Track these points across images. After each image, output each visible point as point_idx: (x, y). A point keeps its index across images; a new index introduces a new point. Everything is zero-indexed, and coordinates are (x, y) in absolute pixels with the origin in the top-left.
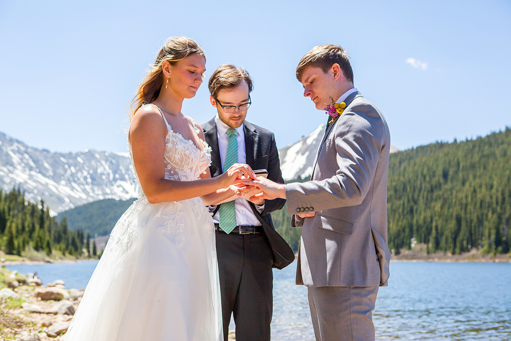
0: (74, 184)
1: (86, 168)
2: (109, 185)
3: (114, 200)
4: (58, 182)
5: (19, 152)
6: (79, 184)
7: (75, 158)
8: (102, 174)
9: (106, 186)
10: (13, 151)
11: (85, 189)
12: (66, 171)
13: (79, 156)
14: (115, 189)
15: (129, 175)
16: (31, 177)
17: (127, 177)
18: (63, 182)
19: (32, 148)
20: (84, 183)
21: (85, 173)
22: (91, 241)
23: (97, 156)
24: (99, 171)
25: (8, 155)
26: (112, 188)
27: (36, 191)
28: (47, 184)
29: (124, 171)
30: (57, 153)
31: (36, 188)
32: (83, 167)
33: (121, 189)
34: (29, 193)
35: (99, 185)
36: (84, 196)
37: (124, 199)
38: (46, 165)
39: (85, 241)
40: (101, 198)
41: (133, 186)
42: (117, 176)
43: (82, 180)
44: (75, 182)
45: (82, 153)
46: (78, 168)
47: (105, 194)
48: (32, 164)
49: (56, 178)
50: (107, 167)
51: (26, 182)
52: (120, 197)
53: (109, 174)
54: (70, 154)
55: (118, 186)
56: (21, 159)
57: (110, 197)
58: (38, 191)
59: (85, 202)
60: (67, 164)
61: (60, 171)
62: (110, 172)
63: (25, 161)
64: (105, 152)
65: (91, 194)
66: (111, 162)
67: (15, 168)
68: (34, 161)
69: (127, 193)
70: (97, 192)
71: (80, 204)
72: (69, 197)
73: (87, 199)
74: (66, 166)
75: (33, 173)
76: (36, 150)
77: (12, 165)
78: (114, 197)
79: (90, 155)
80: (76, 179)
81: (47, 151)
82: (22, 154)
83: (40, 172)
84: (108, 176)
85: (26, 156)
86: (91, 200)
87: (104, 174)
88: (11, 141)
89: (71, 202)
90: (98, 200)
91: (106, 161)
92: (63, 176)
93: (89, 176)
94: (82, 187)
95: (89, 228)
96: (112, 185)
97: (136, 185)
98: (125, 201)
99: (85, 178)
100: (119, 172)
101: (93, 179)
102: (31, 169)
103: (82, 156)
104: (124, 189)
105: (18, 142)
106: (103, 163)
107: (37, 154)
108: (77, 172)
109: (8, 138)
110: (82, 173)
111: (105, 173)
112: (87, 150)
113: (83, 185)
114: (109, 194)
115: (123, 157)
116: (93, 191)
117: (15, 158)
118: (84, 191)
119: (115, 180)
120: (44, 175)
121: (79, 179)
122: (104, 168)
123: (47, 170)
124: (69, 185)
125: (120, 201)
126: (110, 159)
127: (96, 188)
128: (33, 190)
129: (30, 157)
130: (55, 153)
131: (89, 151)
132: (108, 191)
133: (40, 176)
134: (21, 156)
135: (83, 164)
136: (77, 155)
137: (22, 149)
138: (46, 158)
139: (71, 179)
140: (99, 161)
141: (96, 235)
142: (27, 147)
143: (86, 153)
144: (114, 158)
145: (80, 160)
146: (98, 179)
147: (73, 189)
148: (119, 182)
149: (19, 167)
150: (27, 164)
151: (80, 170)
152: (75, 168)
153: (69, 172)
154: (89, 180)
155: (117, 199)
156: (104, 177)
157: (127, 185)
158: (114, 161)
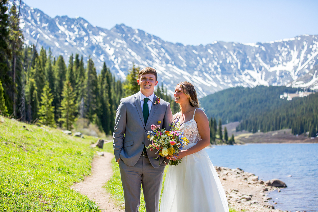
0: (205, 74)
1: (216, 59)
2: (237, 74)
3: (243, 88)
4: (191, 73)
5: (156, 46)
6: (210, 74)
7: (206, 50)
8: (230, 64)
9: (235, 75)
10: (151, 46)
11: (216, 78)
12: (198, 63)
13: (210, 48)
14: (243, 77)
15: (255, 63)
16: (167, 69)
17: (253, 65)
18: (196, 73)
19: (167, 42)
20: (215, 72)
21: (216, 63)
22: (223, 126)
23: (225, 47)
24: (228, 61)
25: (147, 50)
26: (240, 76)
27: (172, 82)
28: (182, 74)
29: (250, 61)
30: (189, 45)
31: (172, 79)
32: (214, 58)
33: (248, 77)
34: (167, 84)
35: (229, 74)
36: (215, 85)
37: (253, 87)
38: (180, 57)
39: (218, 128)
40: (231, 86)
41: (260, 74)
42: (245, 66)
43: (213, 69)
44: (207, 72)
45: (211, 45)
46: (208, 59)
47: (234, 82)
48: (168, 57)
49: (190, 69)
50: (235, 57)
51: (164, 74)
52: (247, 84)
53: (237, 64)
54: (201, 46)
55: (246, 75)
56: (159, 53)
57: (239, 85)
58: (174, 82)
59: (216, 91)
60: (199, 55)
61: (193, 62)
62: (238, 61)
63: (162, 55)
64: (233, 43)
65: (222, 83)
66: (239, 53)
67: (153, 61)
68: (170, 55)
69: (254, 80)
70: (226, 81)
71: (212, 92)
72: (202, 86)
73: (218, 87)
74: (198, 58)
75: (169, 65)
76: (171, 44)
77: (151, 59)
78: (242, 85)
79: (219, 46)
80: (207, 69)
81: (181, 45)
82: (159, 49)
83: (175, 64)
84: (235, 65)
85: (163, 51)
86: (222, 88)
87: (232, 63)
88: (150, 37)
89: (203, 90)
90: (228, 87)
91: (234, 51)
92: (196, 67)
93: (218, 66)
94: (213, 77)
95: (221, 114)
96: (240, 74)
97: (262, 73)
98: (253, 89)
99: (216, 68)
100: (247, 61)
101: (223, 69)
102: (167, 62)
103: (212, 48)
104: (251, 77)
105: (156, 38)
106: (232, 53)
107: (172, 47)
108: (208, 63)
109: (147, 35)
110: (213, 63)
111: (234, 62)
112: (216, 42)
113: (214, 74)
114: (237, 83)
115: (250, 47)
116: (223, 79)
117: (154, 53)
118: (215, 80)
119: (243, 69)
120: (179, 67)
121: (210, 69)
122: (233, 58)
123: (182, 62)
124: (201, 75)
125: (248, 88)
126: (238, 49)
127: (225, 77)
128: (170, 80)
129: (167, 51)
130: (188, 46)
131: (218, 43)
132: (237, 79)
133: (175, 67)
134: (157, 51)
135: (213, 55)
136: (207, 47)
137: (159, 44)
138: (180, 51)
139: (203, 70)
140: (227, 52)
141: (227, 121)
142: (163, 42)
143: (215, 44)
144: (241, 49)
145: (209, 51)
146: (227, 69)
147: (205, 78)
148: (246, 71)
149: (157, 61)
150: (164, 57)
151: (211, 61)
152: (206, 59)
153: (201, 63)
154: (219, 70)
155: (245, 86)
156: (232, 66)
157: (254, 74)
158: (241, 51)
